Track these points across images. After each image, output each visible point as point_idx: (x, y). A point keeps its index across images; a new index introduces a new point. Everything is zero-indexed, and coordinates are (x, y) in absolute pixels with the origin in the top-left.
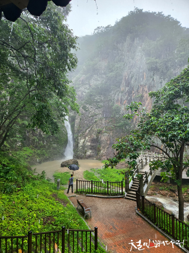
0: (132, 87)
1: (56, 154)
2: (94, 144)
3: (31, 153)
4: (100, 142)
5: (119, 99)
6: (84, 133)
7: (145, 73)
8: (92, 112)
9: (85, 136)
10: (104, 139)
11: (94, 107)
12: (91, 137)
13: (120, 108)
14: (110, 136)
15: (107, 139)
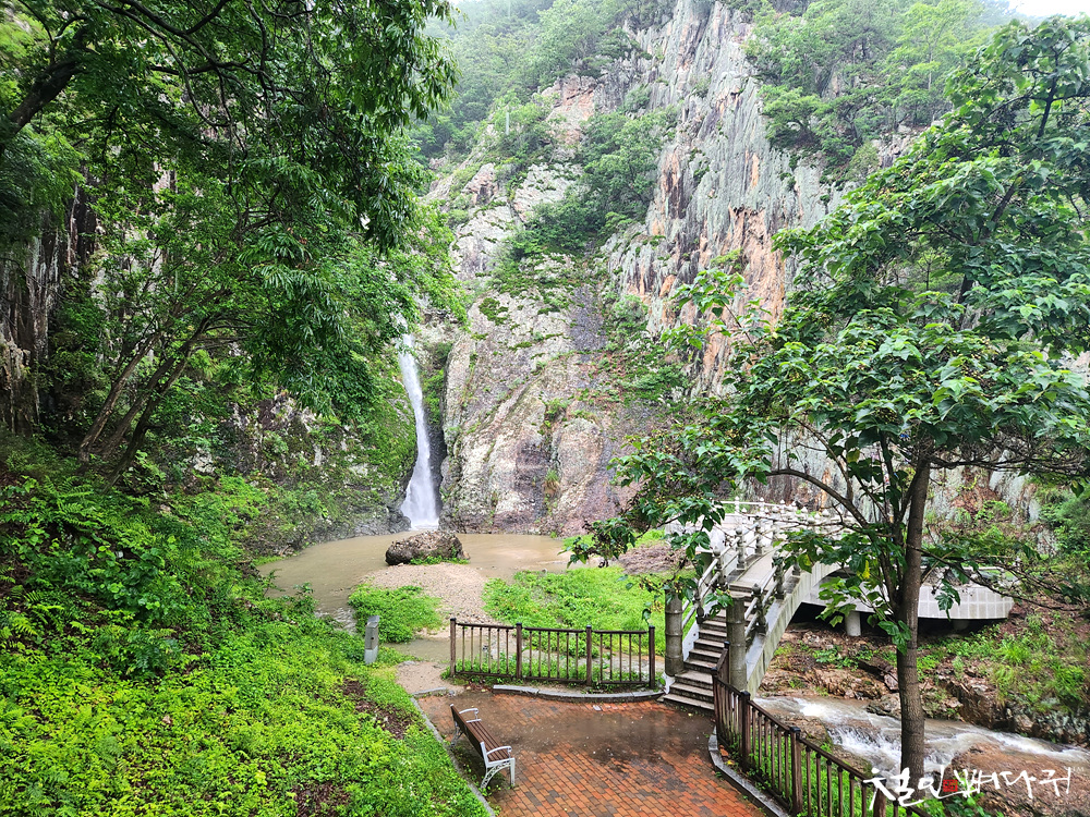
0: (699, 219)
1: (366, 509)
2: (531, 467)
3: (256, 504)
4: (556, 459)
5: (643, 272)
6: (488, 419)
7: (755, 157)
8: (523, 326)
9: (494, 431)
10: (573, 443)
11: (531, 306)
12: (519, 435)
13: (644, 310)
14: (601, 432)
15: (589, 446)
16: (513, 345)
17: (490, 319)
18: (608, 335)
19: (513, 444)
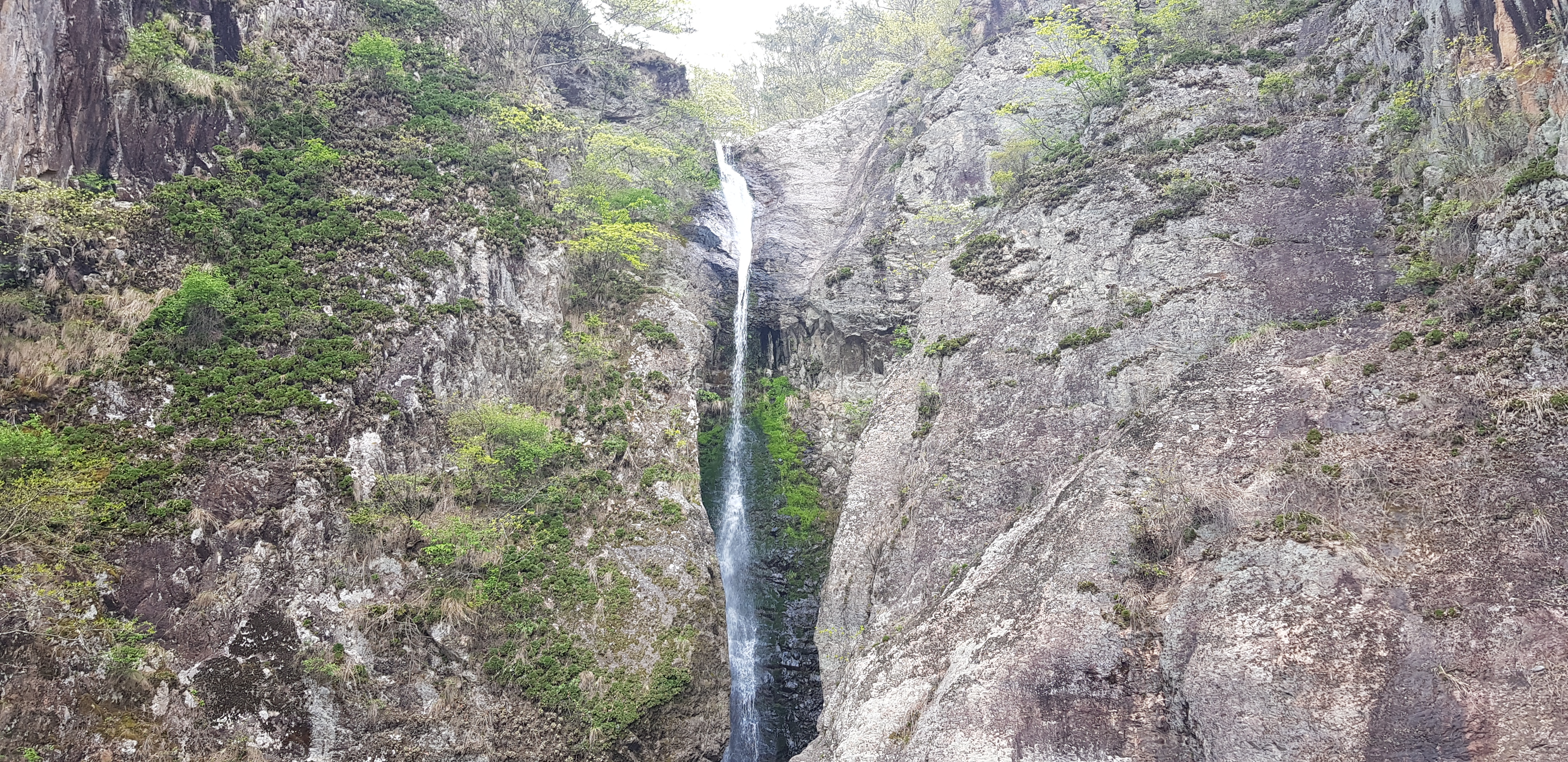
8: (1087, 287)
9: (947, 628)
10: (1246, 649)
11: (1106, 224)
12: (1028, 634)
13: (1535, 112)
14: (1382, 587)
15: (1325, 658)
16: (1050, 348)
17: (983, 290)
18: (1404, 251)
19: (1003, 672)
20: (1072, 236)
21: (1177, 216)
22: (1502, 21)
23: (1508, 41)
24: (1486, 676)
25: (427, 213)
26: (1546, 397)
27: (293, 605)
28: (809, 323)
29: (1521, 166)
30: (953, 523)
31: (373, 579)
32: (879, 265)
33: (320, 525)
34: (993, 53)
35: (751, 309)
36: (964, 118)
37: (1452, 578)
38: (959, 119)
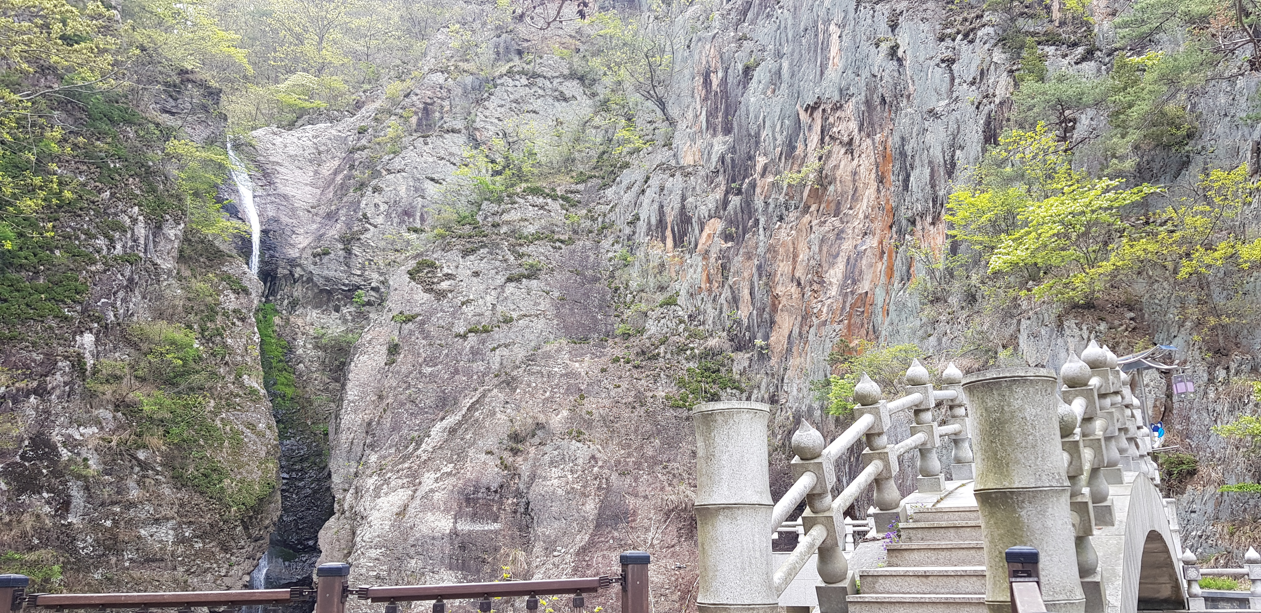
0: (753, 130)
2: (479, 527)
4: (526, 511)
5: (671, 217)
8: (481, 302)
9: (419, 466)
10: (556, 482)
11: (494, 272)
12: (462, 471)
13: (674, 275)
14: (605, 462)
15: (584, 487)
16: (462, 331)
17: (426, 291)
18: (618, 316)
19: (451, 488)
20: (476, 274)
21: (528, 277)
22: (668, 233)
23: (670, 242)
24: (636, 496)
25: (108, 193)
26: (664, 394)
27: (54, 434)
28: (296, 276)
29: (667, 295)
30: (412, 414)
31: (98, 422)
32: (348, 251)
33: (67, 388)
34: (426, 144)
35: (262, 261)
36: (407, 178)
37: (628, 460)
38: (404, 177)
